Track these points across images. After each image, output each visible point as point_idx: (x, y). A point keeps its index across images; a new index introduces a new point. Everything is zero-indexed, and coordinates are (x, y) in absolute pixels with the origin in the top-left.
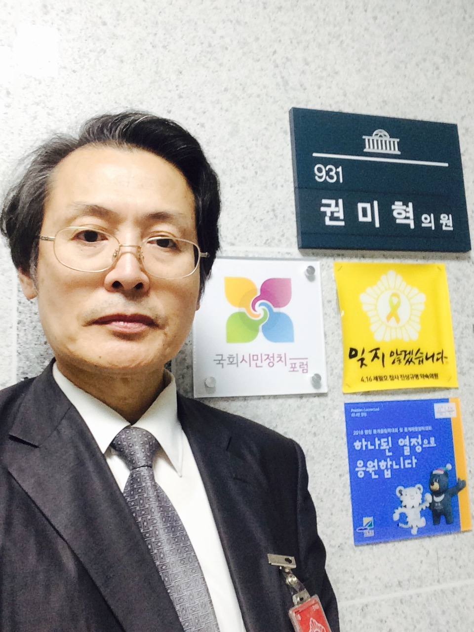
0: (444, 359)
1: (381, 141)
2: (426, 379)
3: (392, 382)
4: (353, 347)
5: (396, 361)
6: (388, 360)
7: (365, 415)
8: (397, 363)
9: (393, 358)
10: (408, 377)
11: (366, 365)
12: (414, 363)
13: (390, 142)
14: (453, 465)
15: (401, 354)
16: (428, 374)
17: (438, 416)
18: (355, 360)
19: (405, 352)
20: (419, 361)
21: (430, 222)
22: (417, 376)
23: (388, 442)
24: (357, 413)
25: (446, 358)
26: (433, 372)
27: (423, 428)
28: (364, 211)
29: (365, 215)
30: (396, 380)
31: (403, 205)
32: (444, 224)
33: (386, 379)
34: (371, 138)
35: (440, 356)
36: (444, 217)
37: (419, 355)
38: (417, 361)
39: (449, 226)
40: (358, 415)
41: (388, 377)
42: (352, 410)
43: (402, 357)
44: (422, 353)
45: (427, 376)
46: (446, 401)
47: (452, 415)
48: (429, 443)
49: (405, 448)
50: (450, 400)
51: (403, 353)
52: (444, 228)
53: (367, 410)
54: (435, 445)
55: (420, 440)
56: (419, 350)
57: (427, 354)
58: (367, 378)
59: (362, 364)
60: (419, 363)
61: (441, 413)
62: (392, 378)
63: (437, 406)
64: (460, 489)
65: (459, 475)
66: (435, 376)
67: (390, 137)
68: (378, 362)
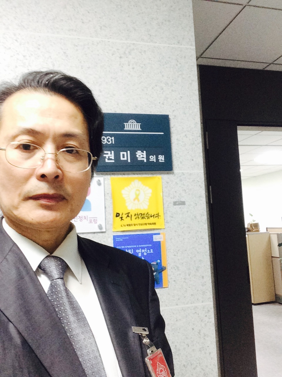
0: (159, 216)
1: (132, 124)
2: (150, 225)
3: (135, 226)
4: (118, 212)
5: (137, 218)
6: (133, 217)
7: (122, 240)
8: (137, 219)
9: (136, 217)
10: (142, 224)
11: (123, 220)
12: (145, 218)
13: (136, 125)
14: (161, 260)
15: (139, 215)
16: (151, 223)
17: (154, 240)
18: (118, 218)
19: (141, 214)
20: (148, 218)
21: (154, 159)
22: (146, 224)
23: (131, 251)
24: (118, 240)
25: (160, 216)
26: (154, 222)
27: (148, 245)
28: (123, 155)
29: (124, 157)
30: (136, 226)
31: (142, 152)
32: (160, 159)
33: (132, 226)
34: (127, 124)
35: (157, 215)
36: (160, 156)
37: (148, 215)
38: (146, 218)
39: (162, 160)
40: (119, 240)
41: (133, 225)
42: (116, 238)
43: (140, 216)
44: (149, 214)
45: (151, 224)
46: (159, 234)
47: (161, 240)
48: (150, 251)
49: (139, 253)
50: (161, 234)
51: (140, 215)
52: (160, 161)
53: (123, 238)
54: (153, 252)
55: (146, 251)
56: (148, 213)
57: (151, 214)
58: (124, 225)
59: (122, 219)
60: (148, 219)
61: (156, 239)
62: (135, 225)
63: (154, 236)
64: (163, 271)
65: (163, 264)
66: (155, 224)
67: (137, 123)
68: (129, 218)
